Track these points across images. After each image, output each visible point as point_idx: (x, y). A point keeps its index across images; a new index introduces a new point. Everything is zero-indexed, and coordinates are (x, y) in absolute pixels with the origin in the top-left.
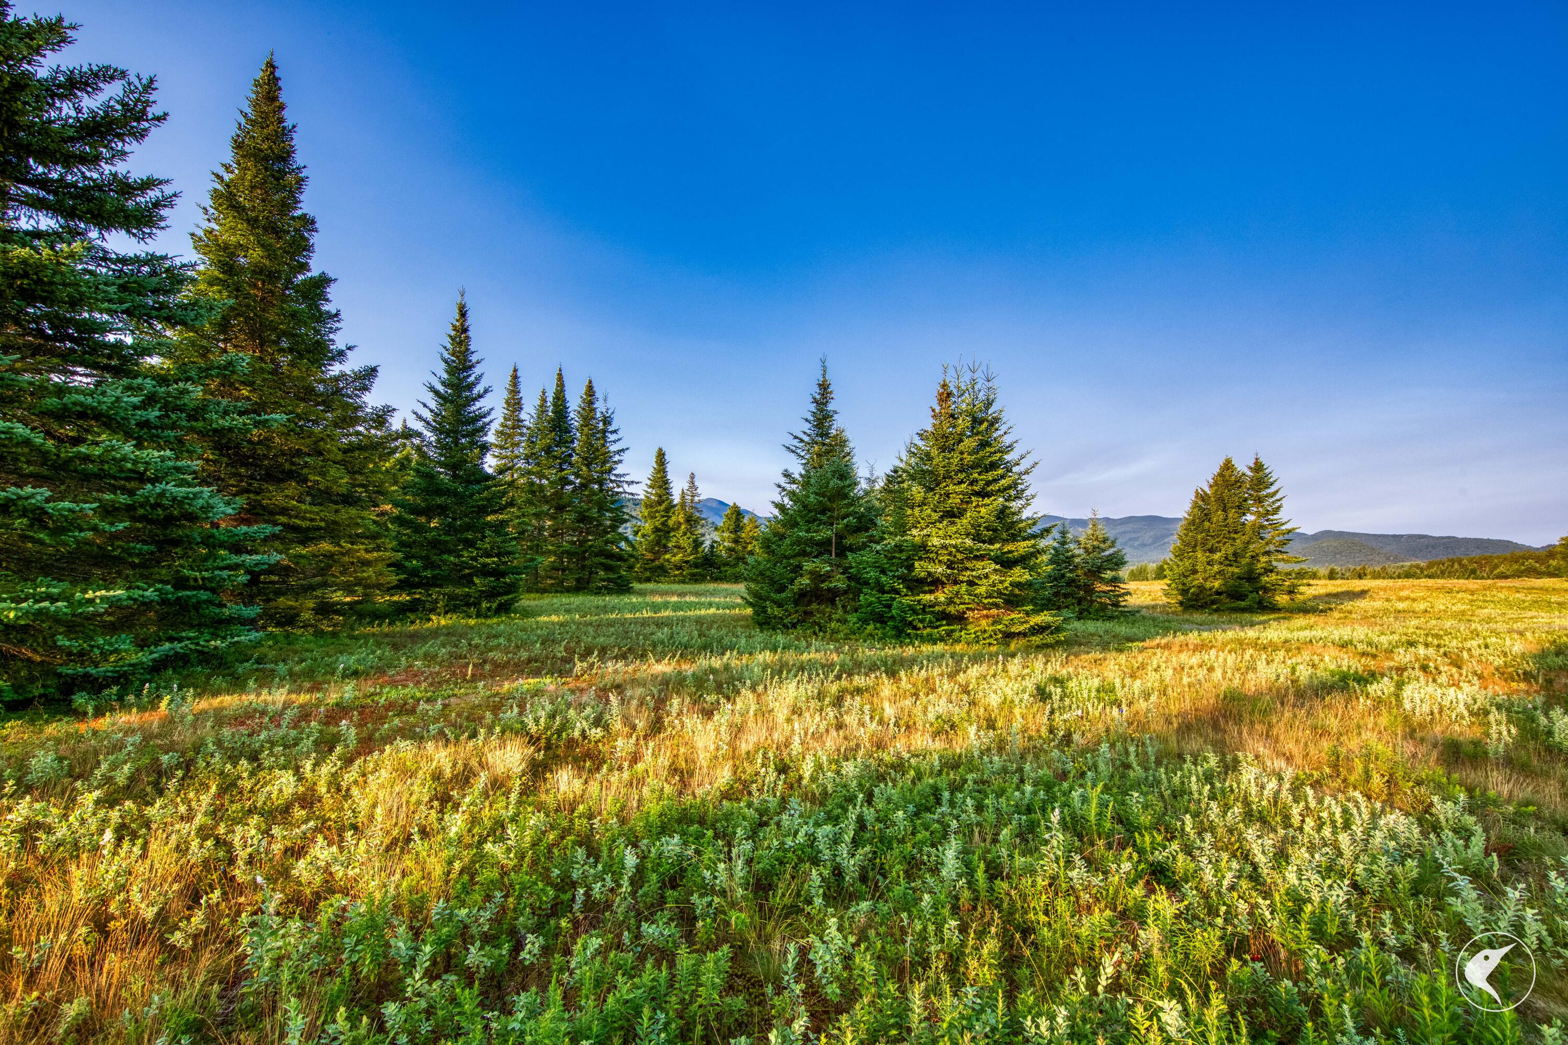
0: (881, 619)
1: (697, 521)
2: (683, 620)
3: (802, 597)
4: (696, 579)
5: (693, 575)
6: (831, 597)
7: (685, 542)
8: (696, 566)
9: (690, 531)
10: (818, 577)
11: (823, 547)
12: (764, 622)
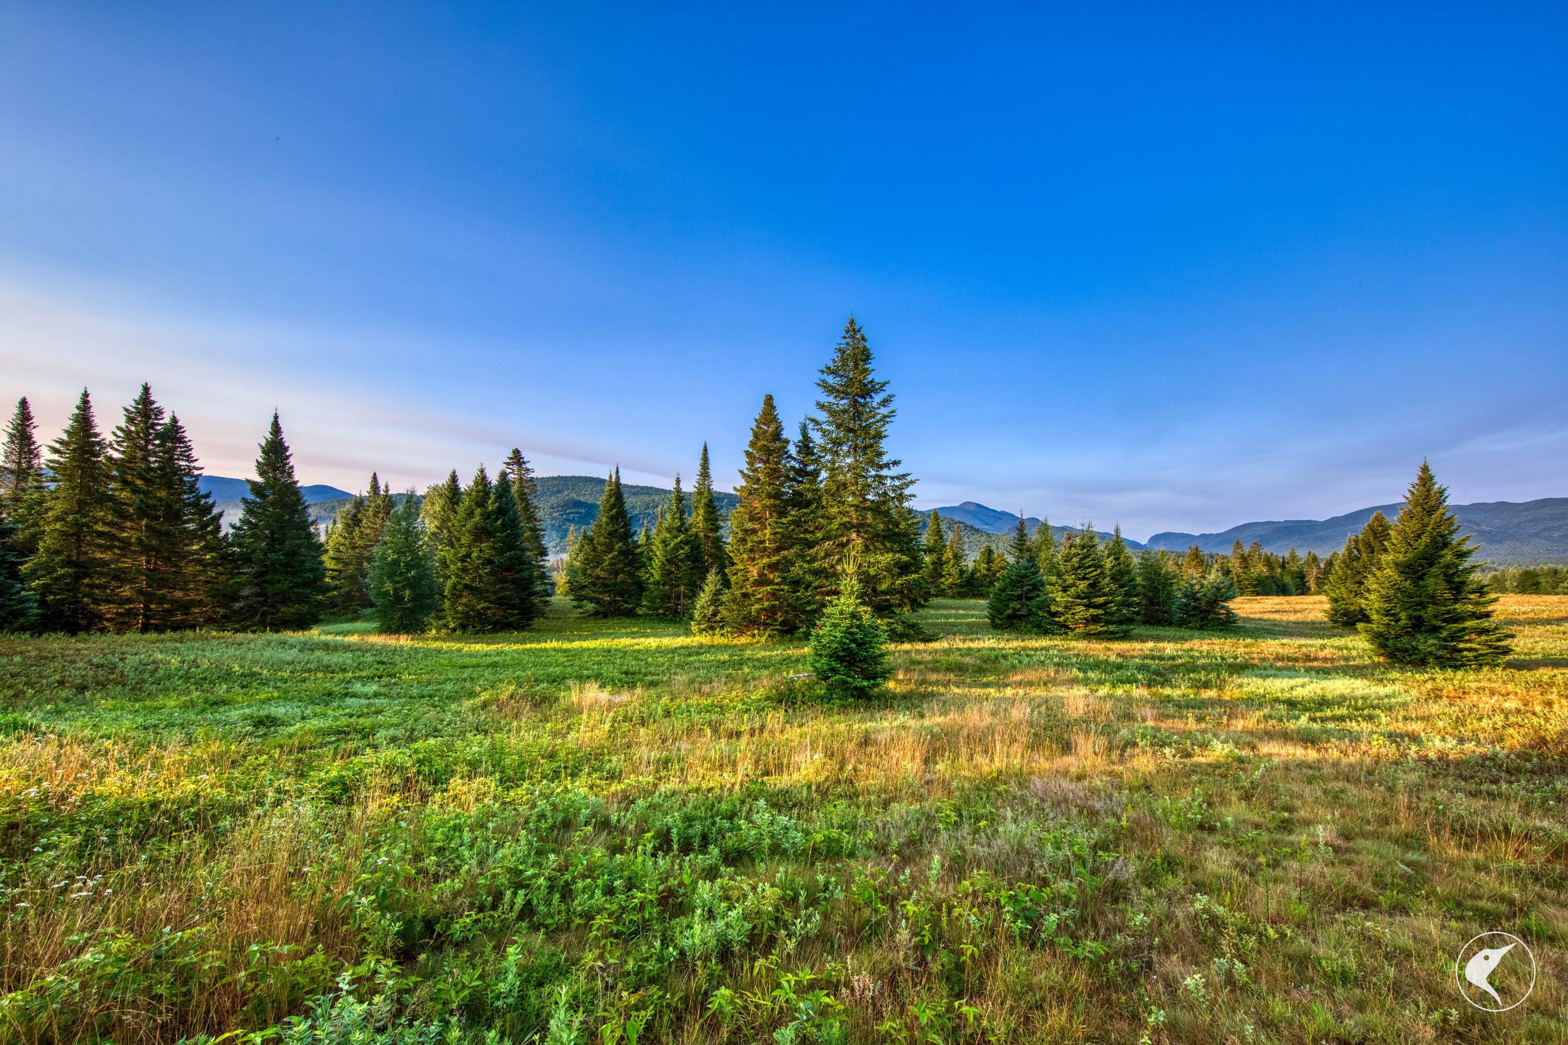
0: (1039, 626)
1: (961, 557)
2: (961, 624)
3: (1009, 617)
4: (962, 595)
5: (960, 593)
6: (1020, 617)
7: (953, 571)
8: (962, 587)
9: (957, 563)
10: (1015, 610)
11: (1019, 598)
12: (995, 626)
